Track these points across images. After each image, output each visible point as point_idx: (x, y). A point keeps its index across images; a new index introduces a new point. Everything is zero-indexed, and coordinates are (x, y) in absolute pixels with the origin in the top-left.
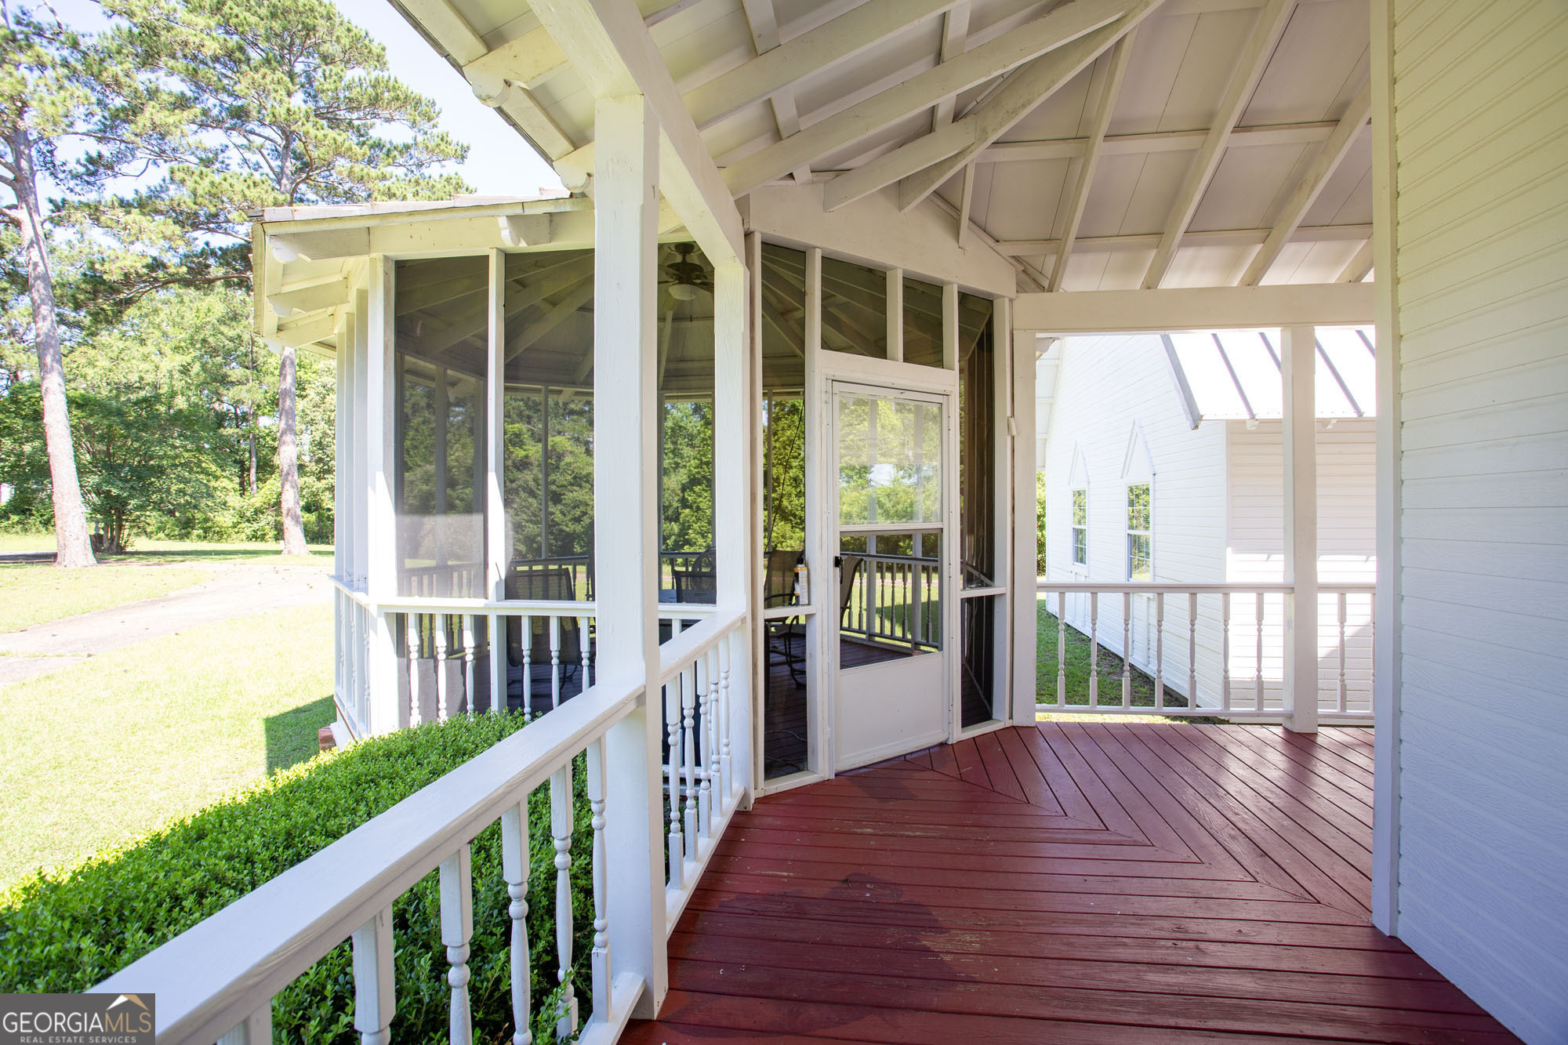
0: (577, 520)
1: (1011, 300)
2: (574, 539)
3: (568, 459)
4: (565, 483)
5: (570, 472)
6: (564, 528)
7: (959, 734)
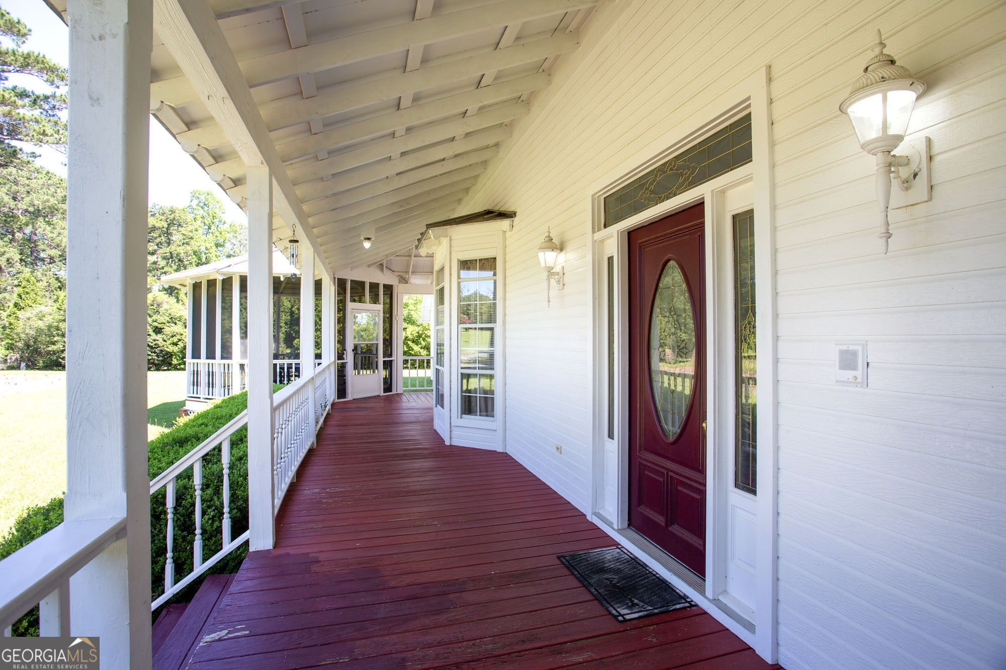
0: (176, 344)
1: (397, 286)
2: (172, 355)
3: (165, 306)
4: (164, 321)
5: (168, 315)
6: (166, 349)
7: (382, 394)
